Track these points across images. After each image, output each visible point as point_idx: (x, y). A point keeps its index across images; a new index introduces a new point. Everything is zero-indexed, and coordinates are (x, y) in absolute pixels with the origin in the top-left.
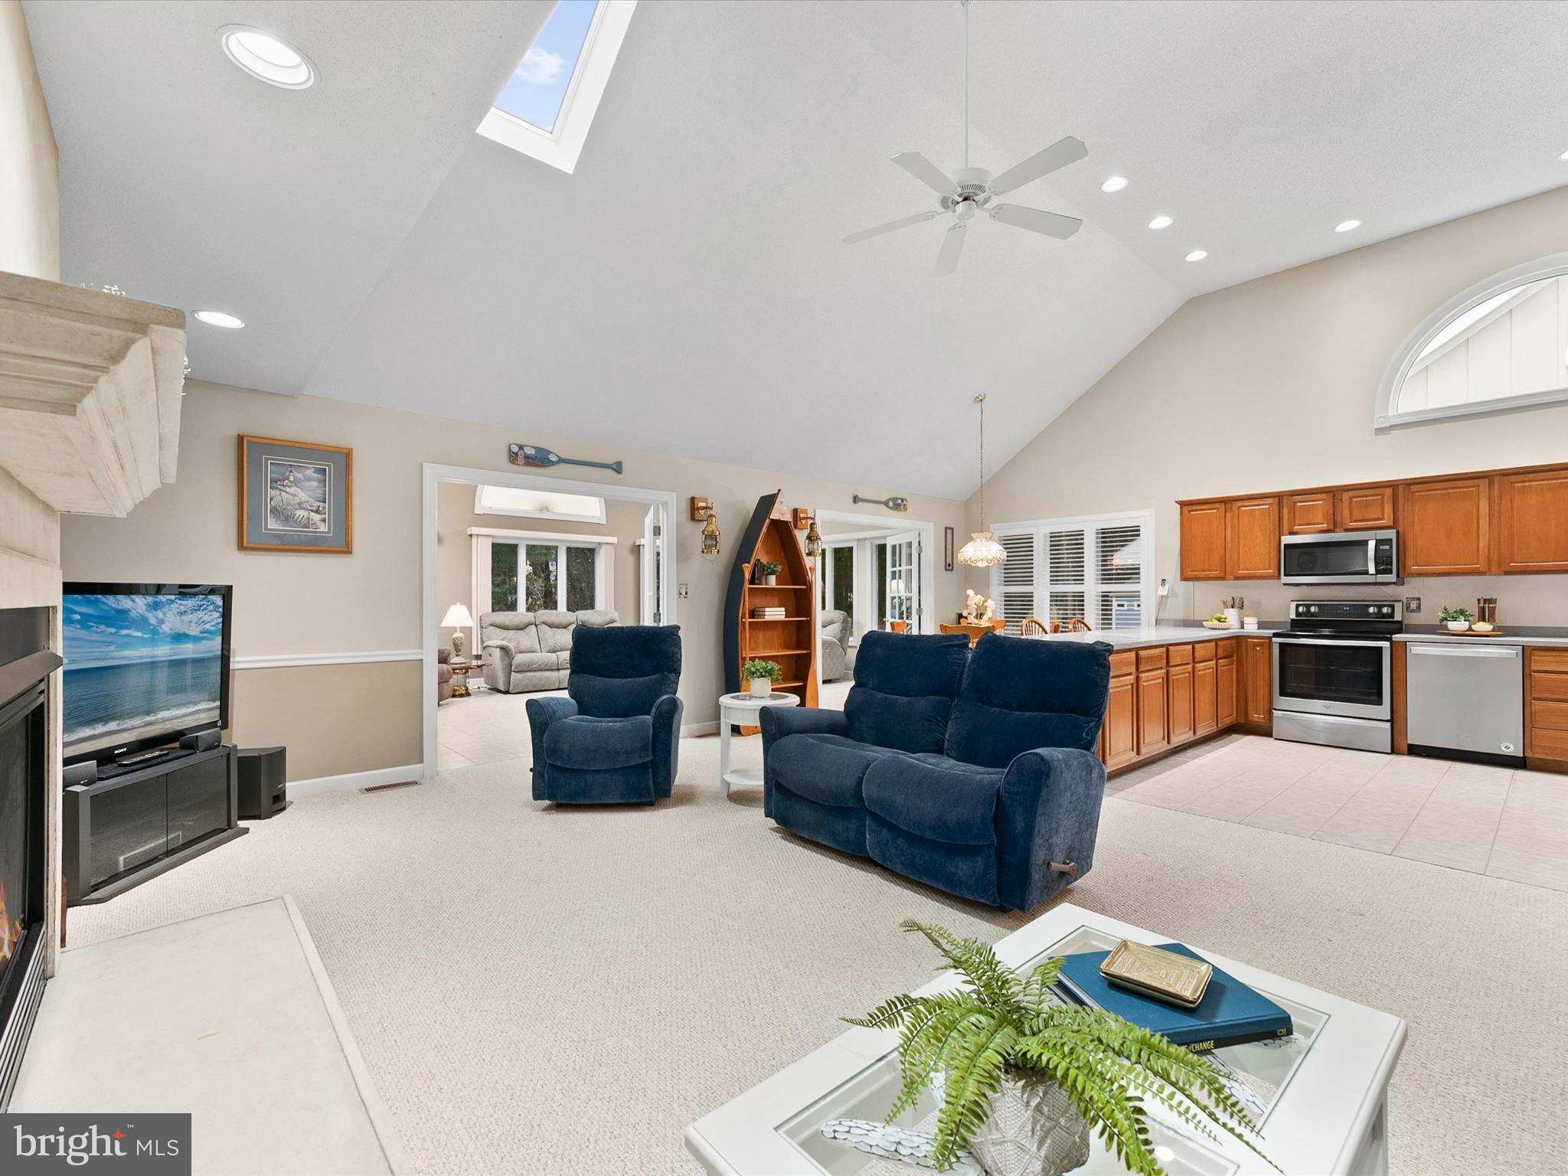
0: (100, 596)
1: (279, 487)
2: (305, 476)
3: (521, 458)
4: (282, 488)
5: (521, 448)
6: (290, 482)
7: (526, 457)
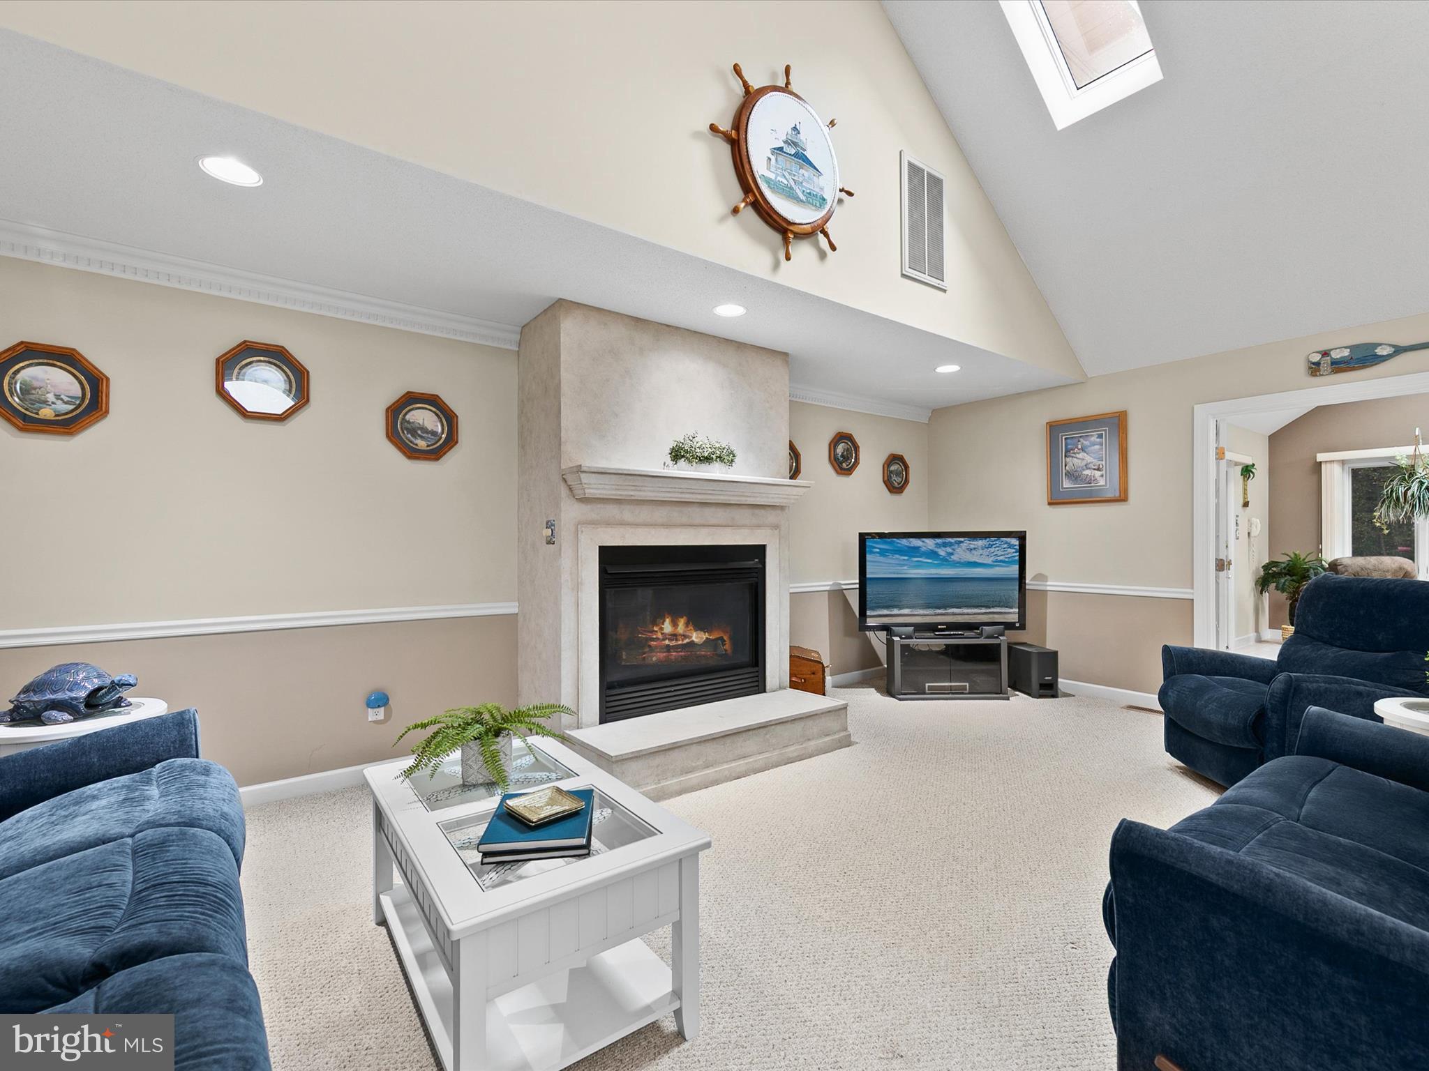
0: (895, 539)
1: (1072, 455)
2: (1090, 442)
3: (1325, 366)
4: (1074, 455)
5: (1325, 354)
6: (1079, 449)
7: (1335, 363)
